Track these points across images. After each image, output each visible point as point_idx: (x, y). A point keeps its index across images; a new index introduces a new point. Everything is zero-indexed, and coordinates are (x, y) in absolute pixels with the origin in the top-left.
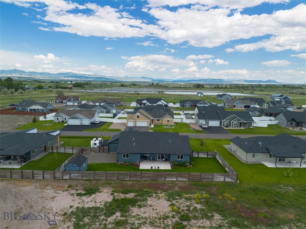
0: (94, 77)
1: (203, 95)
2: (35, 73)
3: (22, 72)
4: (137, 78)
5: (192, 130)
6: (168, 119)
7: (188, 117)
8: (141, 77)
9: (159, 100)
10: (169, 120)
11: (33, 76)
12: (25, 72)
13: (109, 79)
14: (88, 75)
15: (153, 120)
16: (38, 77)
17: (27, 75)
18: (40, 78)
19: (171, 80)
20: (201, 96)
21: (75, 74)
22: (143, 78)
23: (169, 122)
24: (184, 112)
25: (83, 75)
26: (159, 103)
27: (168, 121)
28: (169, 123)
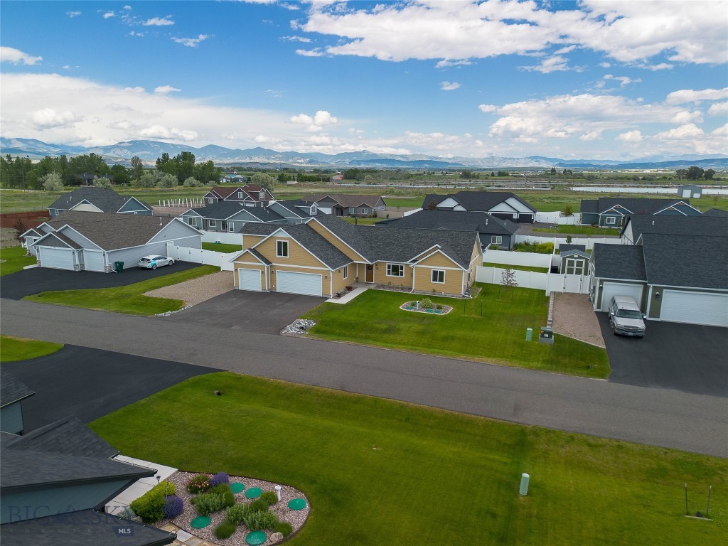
0: (413, 159)
1: (701, 195)
2: (293, 154)
3: (271, 153)
4: (518, 159)
5: (534, 338)
6: (439, 269)
7: (571, 263)
8: (530, 158)
9: (503, 197)
10: (441, 273)
11: (290, 161)
12: (275, 153)
13: (449, 164)
14: (402, 156)
15: (369, 267)
16: (299, 163)
17: (280, 159)
18: (303, 165)
19: (613, 164)
20: (692, 197)
21: (374, 155)
22: (536, 158)
23: (441, 280)
24: (573, 239)
25: (391, 155)
26: (501, 208)
27: (438, 276)
28: (443, 288)
